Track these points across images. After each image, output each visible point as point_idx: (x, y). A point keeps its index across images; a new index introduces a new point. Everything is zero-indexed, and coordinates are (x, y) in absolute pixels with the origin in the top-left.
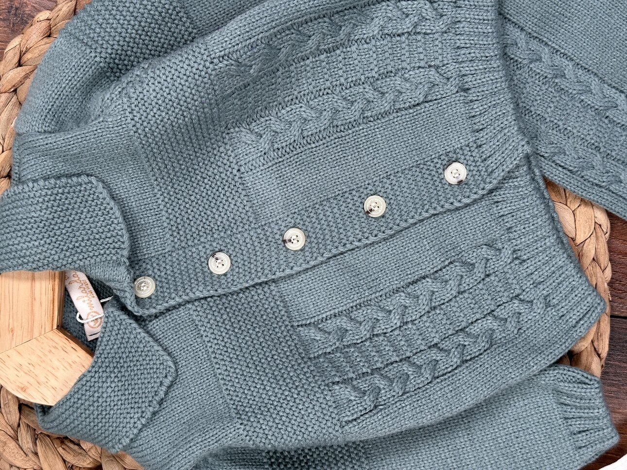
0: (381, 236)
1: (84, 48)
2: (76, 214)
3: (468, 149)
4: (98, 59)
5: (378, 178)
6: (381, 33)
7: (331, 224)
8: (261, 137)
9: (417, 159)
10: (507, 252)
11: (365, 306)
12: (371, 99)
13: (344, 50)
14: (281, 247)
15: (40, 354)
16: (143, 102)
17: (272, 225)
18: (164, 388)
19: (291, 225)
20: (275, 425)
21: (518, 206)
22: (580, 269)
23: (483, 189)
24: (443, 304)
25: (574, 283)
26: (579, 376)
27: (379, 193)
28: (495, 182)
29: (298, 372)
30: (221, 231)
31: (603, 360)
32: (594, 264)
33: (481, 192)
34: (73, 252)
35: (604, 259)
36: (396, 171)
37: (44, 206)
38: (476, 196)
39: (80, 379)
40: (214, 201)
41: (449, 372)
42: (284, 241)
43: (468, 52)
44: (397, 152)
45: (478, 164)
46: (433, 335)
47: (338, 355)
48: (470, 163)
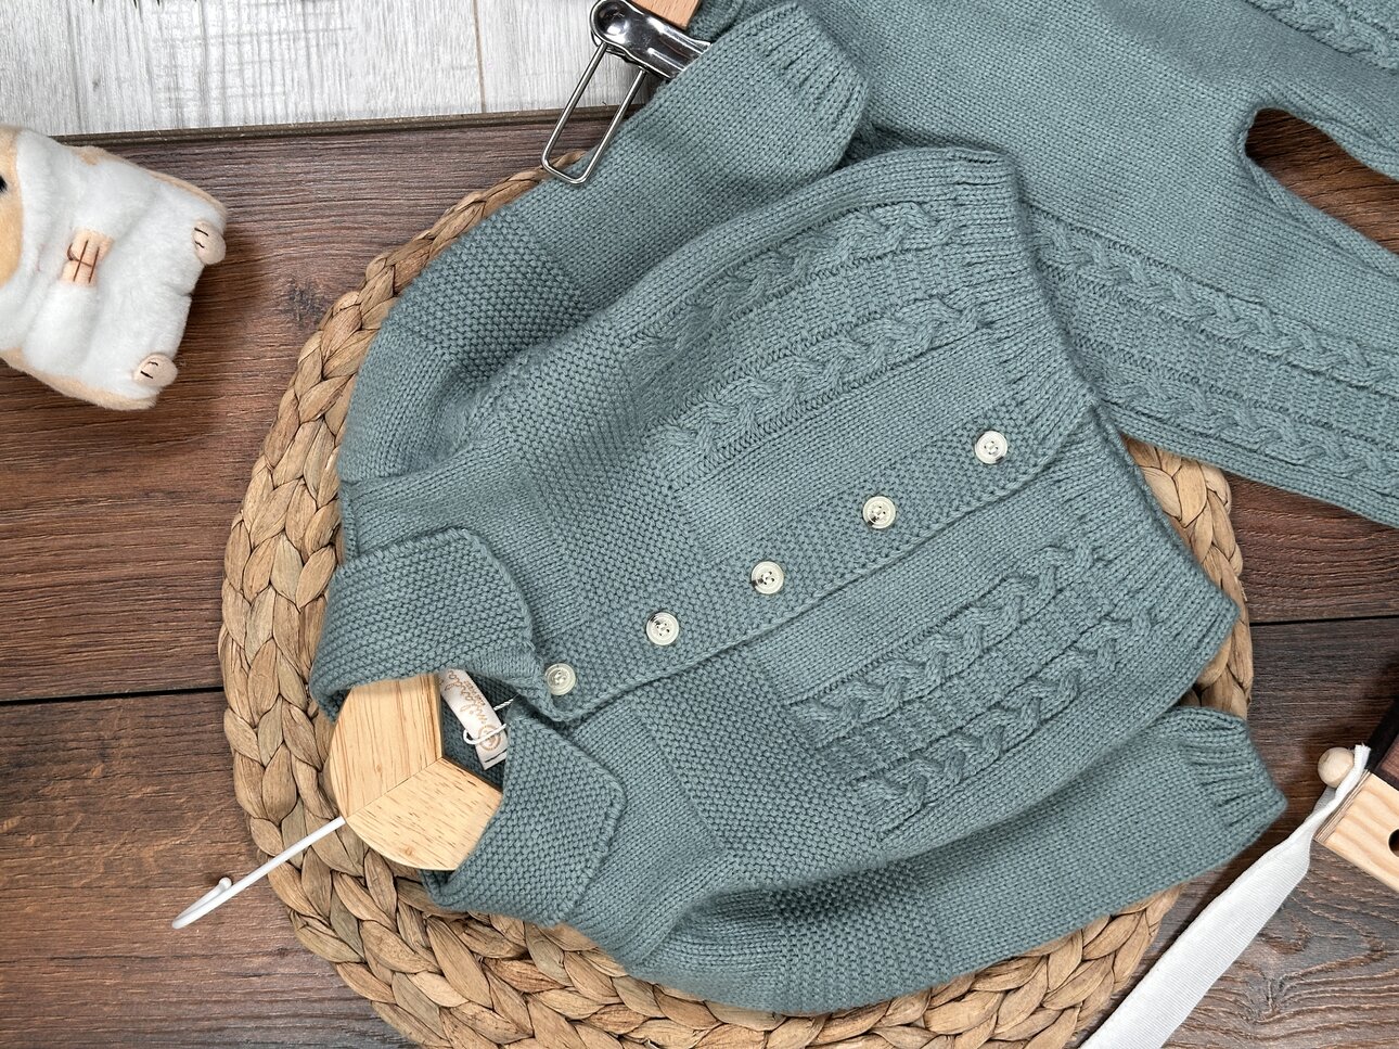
0: (894, 555)
1: (424, 345)
2: (449, 588)
3: (1004, 409)
4: (447, 357)
5: (878, 471)
6: (851, 257)
7: (818, 547)
8: (697, 433)
9: (932, 434)
10: (1083, 553)
11: (885, 661)
12: (851, 356)
14: (749, 592)
15: (425, 798)
16: (528, 414)
17: (732, 562)
18: (611, 822)
19: (760, 557)
20: (784, 851)
21: (1090, 483)
22: (1194, 562)
23: (1035, 465)
24: (1000, 642)
25: (1187, 584)
26: (1213, 720)
27: (883, 492)
28: (1051, 452)
29: (805, 771)
30: (657, 581)
31: (1248, 691)
32: (1214, 550)
33: (1032, 471)
34: (455, 643)
35: (1228, 540)
36: (903, 455)
37: (403, 583)
38: (1025, 478)
39: (491, 826)
40: (640, 538)
41: (1024, 741)
42: (754, 583)
43: (984, 269)
44: (900, 427)
45: (1022, 429)
46: (991, 690)
47: (858, 738)
48: (1010, 429)
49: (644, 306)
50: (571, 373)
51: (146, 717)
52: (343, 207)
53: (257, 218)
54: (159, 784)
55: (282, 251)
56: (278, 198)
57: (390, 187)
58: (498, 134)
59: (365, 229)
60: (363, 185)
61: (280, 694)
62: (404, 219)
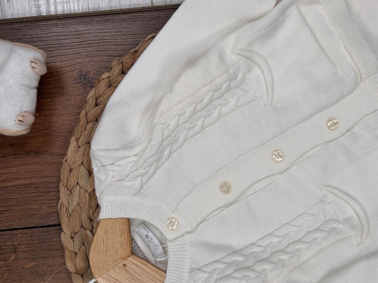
51: (31, 236)
52: (99, 43)
53: (67, 48)
54: (36, 262)
55: (77, 60)
56: (74, 40)
57: (116, 35)
59: (107, 51)
60: (106, 34)
61: (82, 226)
62: (122, 47)
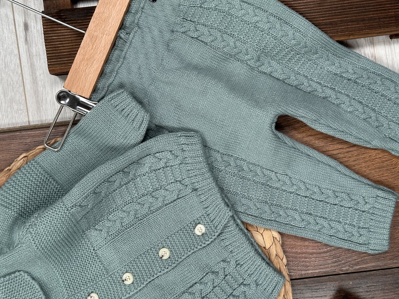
0: (170, 268)
1: (5, 209)
3: (203, 217)
4: (13, 213)
5: (163, 239)
7: (144, 267)
8: (102, 231)
9: (180, 226)
10: (233, 263)
12: (152, 202)
13: (134, 181)
14: (122, 284)
17: (116, 274)
19: (125, 272)
21: (233, 240)
22: (269, 263)
23: (214, 235)
24: (207, 294)
25: (267, 272)
27: (165, 247)
28: (219, 231)
30: (91, 282)
32: (277, 257)
33: (214, 237)
35: (281, 254)
36: (171, 234)
38: (212, 240)
40: (84, 267)
42: (123, 281)
43: (193, 172)
44: (170, 224)
48: (205, 223)
49: (75, 196)
50: (51, 221)
58: (33, 132)
